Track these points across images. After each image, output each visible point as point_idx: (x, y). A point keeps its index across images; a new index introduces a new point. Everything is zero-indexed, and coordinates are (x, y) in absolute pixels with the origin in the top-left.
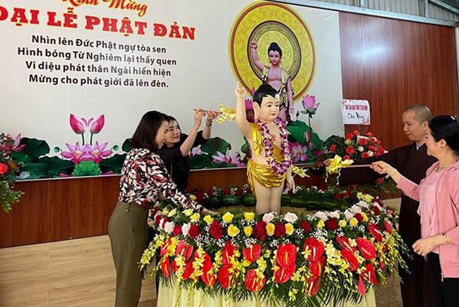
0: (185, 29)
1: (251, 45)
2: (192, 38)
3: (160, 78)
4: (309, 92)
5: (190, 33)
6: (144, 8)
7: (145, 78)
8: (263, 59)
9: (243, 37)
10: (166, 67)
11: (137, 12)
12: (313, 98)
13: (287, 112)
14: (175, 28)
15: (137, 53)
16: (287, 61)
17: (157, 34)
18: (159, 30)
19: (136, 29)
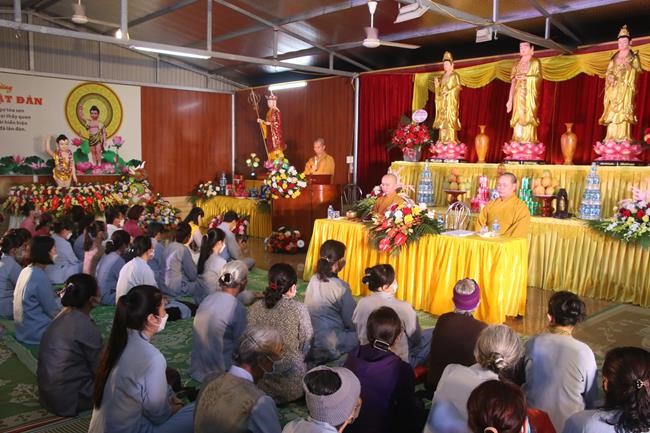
0: (36, 99)
1: (78, 108)
2: (40, 103)
3: (22, 126)
4: (119, 134)
5: (39, 101)
6: (10, 88)
7: (11, 126)
8: (87, 114)
9: (73, 103)
10: (25, 120)
11: (5, 90)
12: (120, 138)
13: (102, 146)
14: (30, 99)
15: (6, 113)
16: (103, 116)
17: (18, 102)
18: (20, 100)
19: (5, 100)
